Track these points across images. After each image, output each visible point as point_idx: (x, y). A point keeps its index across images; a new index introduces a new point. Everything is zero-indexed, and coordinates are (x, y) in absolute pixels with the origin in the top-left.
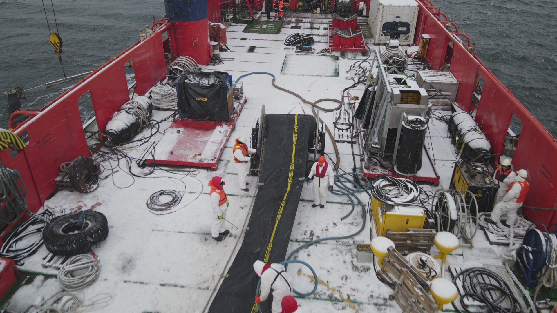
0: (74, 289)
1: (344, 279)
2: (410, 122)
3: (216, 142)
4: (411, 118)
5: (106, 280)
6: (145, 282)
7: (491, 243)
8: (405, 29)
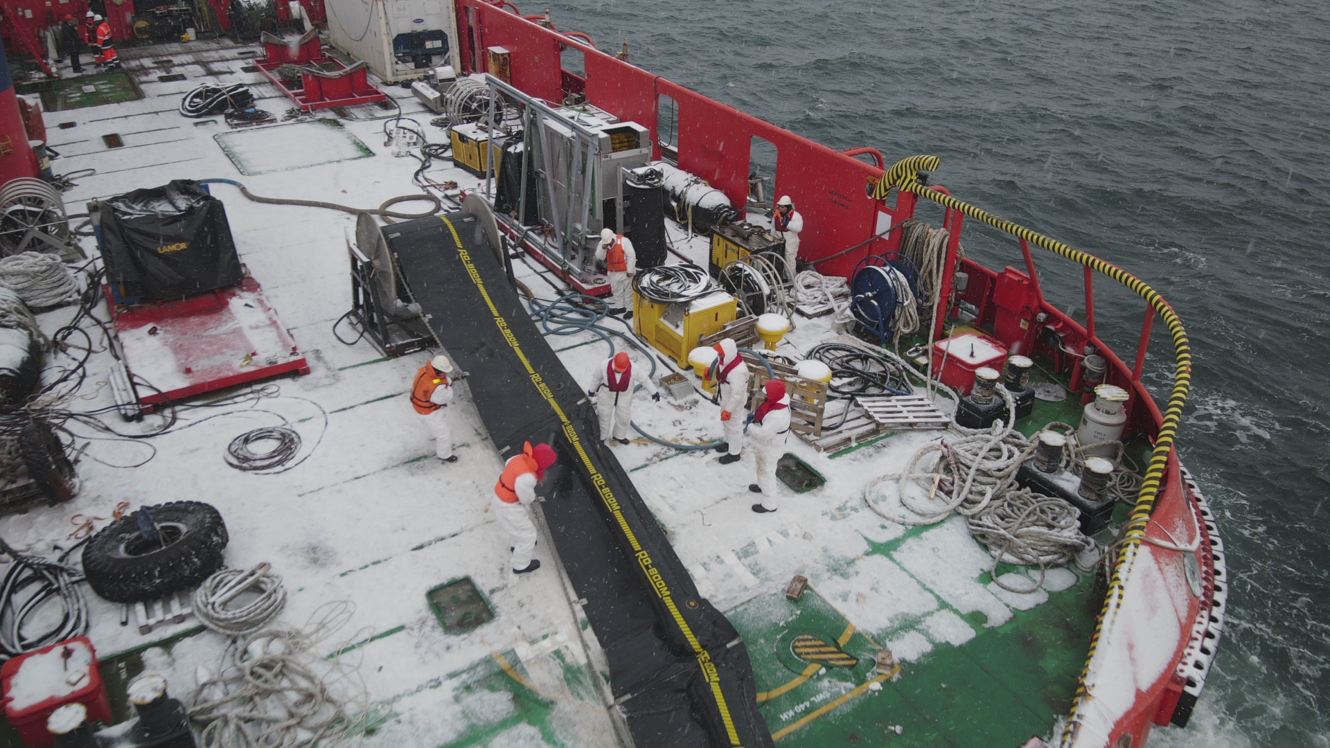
0: (261, 625)
1: (677, 424)
2: (642, 178)
3: (261, 324)
4: (640, 171)
5: (301, 590)
6: (382, 559)
7: (810, 317)
8: (438, 44)
